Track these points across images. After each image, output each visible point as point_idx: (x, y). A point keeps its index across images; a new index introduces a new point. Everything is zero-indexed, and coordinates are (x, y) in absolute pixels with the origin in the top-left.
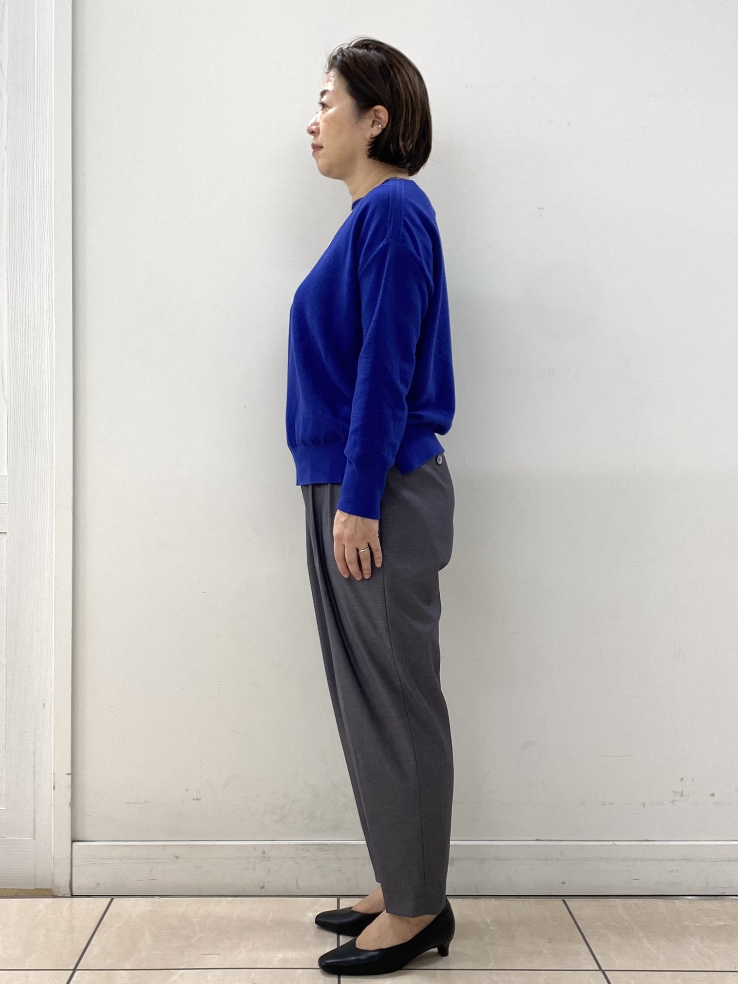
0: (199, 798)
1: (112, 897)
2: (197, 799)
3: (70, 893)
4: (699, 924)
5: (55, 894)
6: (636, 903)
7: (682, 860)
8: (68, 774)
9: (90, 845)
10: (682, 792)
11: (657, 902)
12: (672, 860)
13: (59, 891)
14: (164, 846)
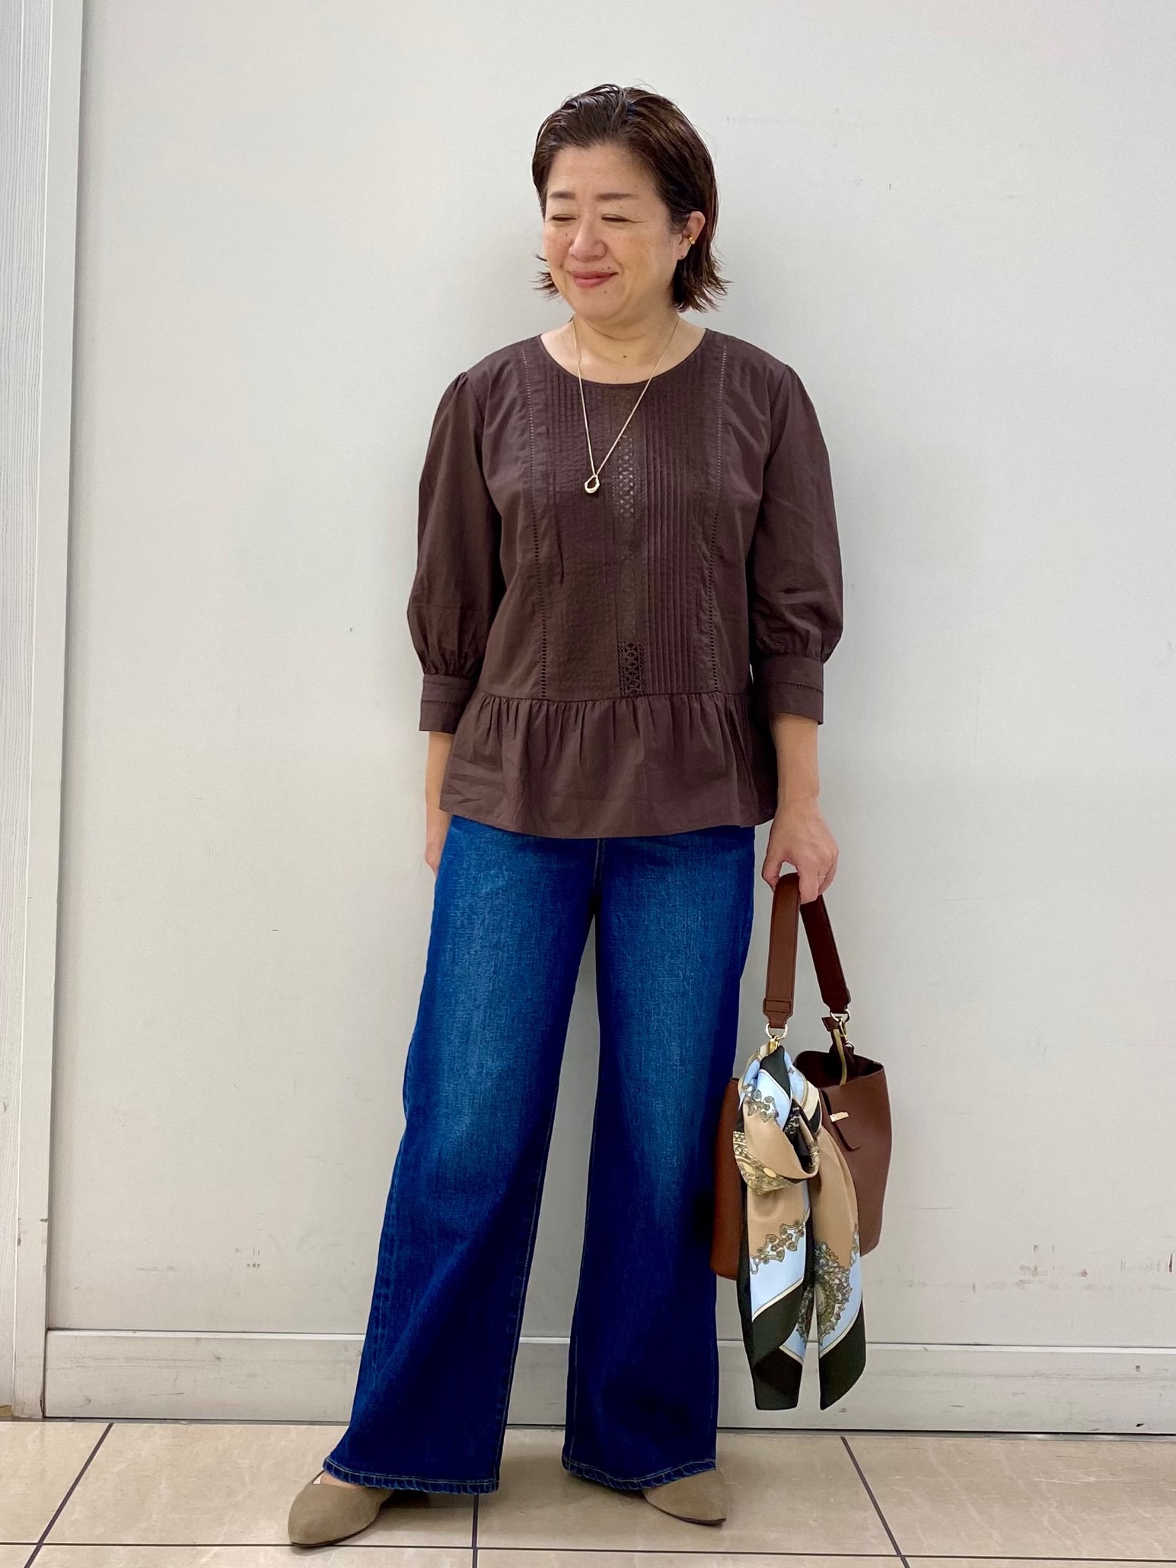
0: (257, 1264)
1: (111, 1421)
2: (254, 1265)
3: (42, 1414)
4: (1055, 1481)
5: (16, 1414)
6: (957, 1445)
7: (1033, 1376)
8: (42, 1220)
9: (76, 1337)
10: (1036, 1268)
11: (992, 1445)
12: (1017, 1376)
13: (23, 1410)
14: (198, 1339)
